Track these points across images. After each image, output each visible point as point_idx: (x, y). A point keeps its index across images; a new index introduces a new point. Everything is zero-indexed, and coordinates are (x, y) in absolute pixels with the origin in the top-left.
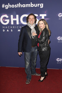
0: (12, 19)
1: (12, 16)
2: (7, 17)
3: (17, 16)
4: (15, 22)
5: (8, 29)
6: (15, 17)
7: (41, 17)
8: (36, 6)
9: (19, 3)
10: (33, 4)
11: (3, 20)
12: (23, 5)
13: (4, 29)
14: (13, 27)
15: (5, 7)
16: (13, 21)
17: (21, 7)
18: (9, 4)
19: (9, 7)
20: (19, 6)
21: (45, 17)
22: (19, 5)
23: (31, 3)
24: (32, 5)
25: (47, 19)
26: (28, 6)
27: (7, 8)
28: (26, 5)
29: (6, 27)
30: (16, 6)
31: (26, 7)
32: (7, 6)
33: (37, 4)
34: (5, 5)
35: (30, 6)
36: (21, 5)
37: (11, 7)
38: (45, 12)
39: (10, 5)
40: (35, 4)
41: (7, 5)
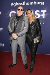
2: (15, 13)
8: (38, 3)
9: (25, 2)
11: (11, 15)
12: (28, 3)
15: (13, 5)
17: (26, 4)
18: (16, 2)
19: (16, 5)
20: (24, 4)
21: (45, 12)
23: (34, 1)
24: (35, 3)
25: (47, 14)
26: (32, 4)
27: (15, 6)
28: (30, 3)
30: (22, 4)
31: (30, 4)
33: (39, 2)
34: (13, 3)
35: (33, 4)
36: (26, 3)
37: (18, 5)
38: (46, 9)
39: (17, 4)
40: (37, 2)
41: (15, 4)
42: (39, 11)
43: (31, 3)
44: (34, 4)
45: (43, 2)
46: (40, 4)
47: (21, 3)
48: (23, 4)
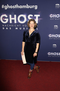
0: (11, 19)
1: (10, 16)
3: (15, 16)
4: (13, 21)
5: (7, 27)
6: (13, 17)
7: (36, 17)
9: (17, 5)
10: (28, 6)
11: (3, 19)
13: (3, 27)
14: (11, 26)
16: (12, 20)
18: (8, 5)
21: (38, 17)
22: (17, 6)
23: (27, 5)
25: (40, 19)
29: (6, 26)
32: (6, 7)
36: (18, 6)
38: (39, 13)
39: (9, 6)
42: (32, 16)
43: (24, 6)
44: (27, 8)
45: (37, 6)
46: (33, 8)
47: (13, 6)
48: (15, 7)
